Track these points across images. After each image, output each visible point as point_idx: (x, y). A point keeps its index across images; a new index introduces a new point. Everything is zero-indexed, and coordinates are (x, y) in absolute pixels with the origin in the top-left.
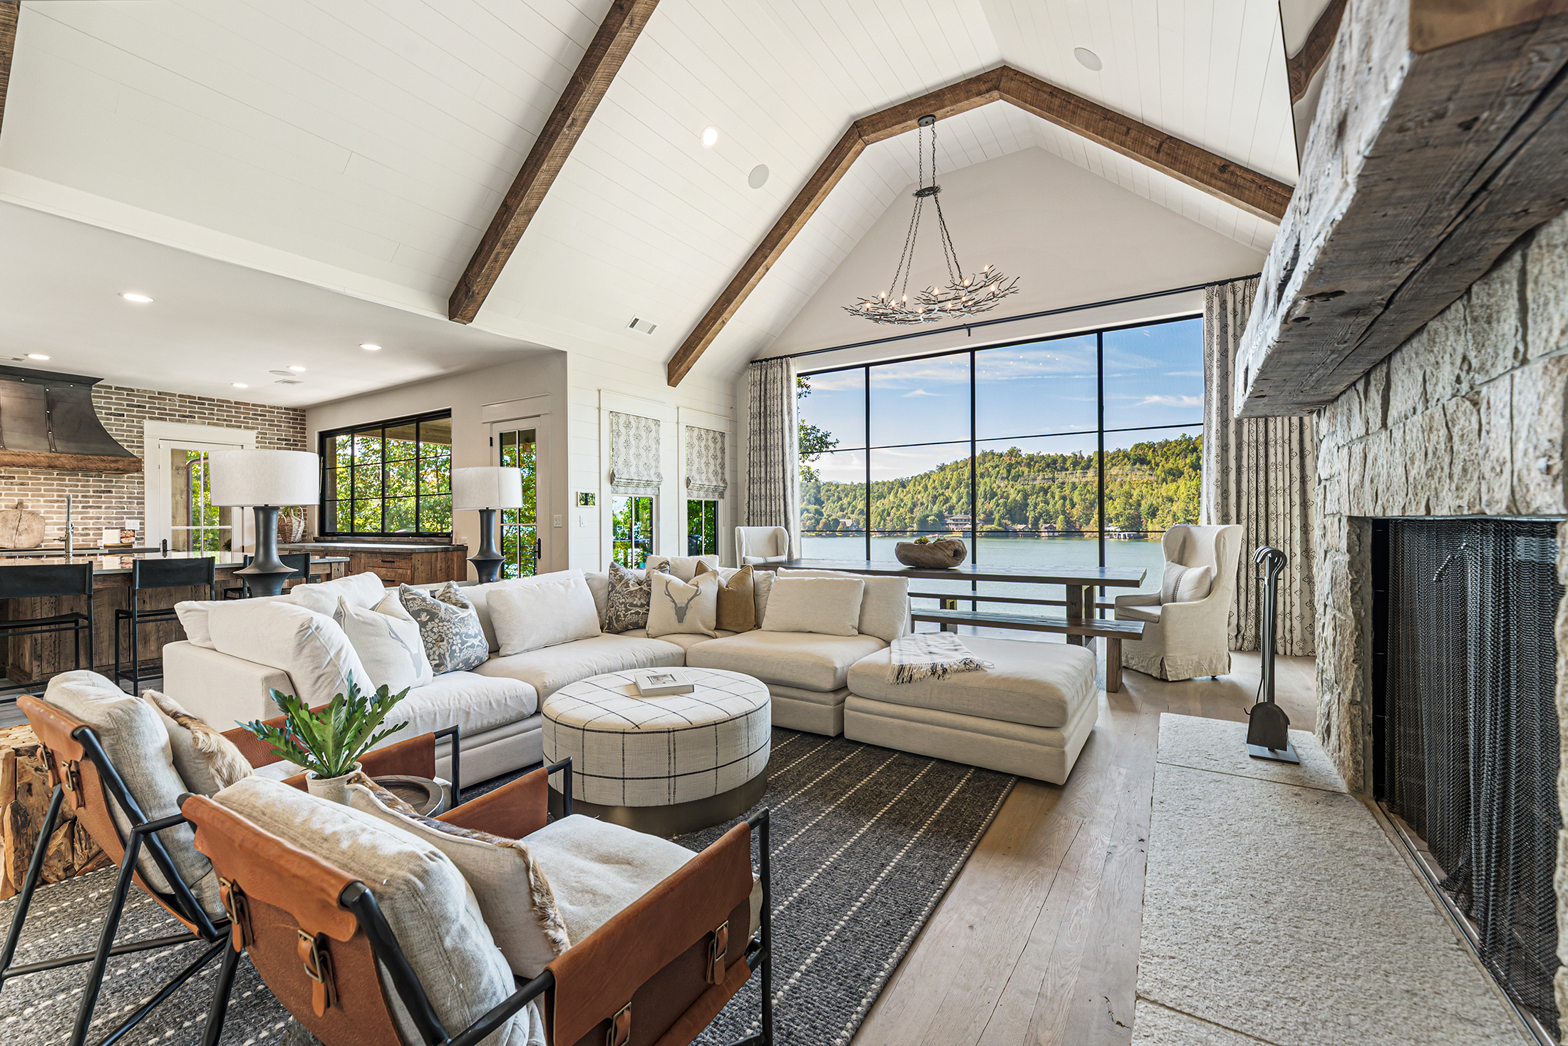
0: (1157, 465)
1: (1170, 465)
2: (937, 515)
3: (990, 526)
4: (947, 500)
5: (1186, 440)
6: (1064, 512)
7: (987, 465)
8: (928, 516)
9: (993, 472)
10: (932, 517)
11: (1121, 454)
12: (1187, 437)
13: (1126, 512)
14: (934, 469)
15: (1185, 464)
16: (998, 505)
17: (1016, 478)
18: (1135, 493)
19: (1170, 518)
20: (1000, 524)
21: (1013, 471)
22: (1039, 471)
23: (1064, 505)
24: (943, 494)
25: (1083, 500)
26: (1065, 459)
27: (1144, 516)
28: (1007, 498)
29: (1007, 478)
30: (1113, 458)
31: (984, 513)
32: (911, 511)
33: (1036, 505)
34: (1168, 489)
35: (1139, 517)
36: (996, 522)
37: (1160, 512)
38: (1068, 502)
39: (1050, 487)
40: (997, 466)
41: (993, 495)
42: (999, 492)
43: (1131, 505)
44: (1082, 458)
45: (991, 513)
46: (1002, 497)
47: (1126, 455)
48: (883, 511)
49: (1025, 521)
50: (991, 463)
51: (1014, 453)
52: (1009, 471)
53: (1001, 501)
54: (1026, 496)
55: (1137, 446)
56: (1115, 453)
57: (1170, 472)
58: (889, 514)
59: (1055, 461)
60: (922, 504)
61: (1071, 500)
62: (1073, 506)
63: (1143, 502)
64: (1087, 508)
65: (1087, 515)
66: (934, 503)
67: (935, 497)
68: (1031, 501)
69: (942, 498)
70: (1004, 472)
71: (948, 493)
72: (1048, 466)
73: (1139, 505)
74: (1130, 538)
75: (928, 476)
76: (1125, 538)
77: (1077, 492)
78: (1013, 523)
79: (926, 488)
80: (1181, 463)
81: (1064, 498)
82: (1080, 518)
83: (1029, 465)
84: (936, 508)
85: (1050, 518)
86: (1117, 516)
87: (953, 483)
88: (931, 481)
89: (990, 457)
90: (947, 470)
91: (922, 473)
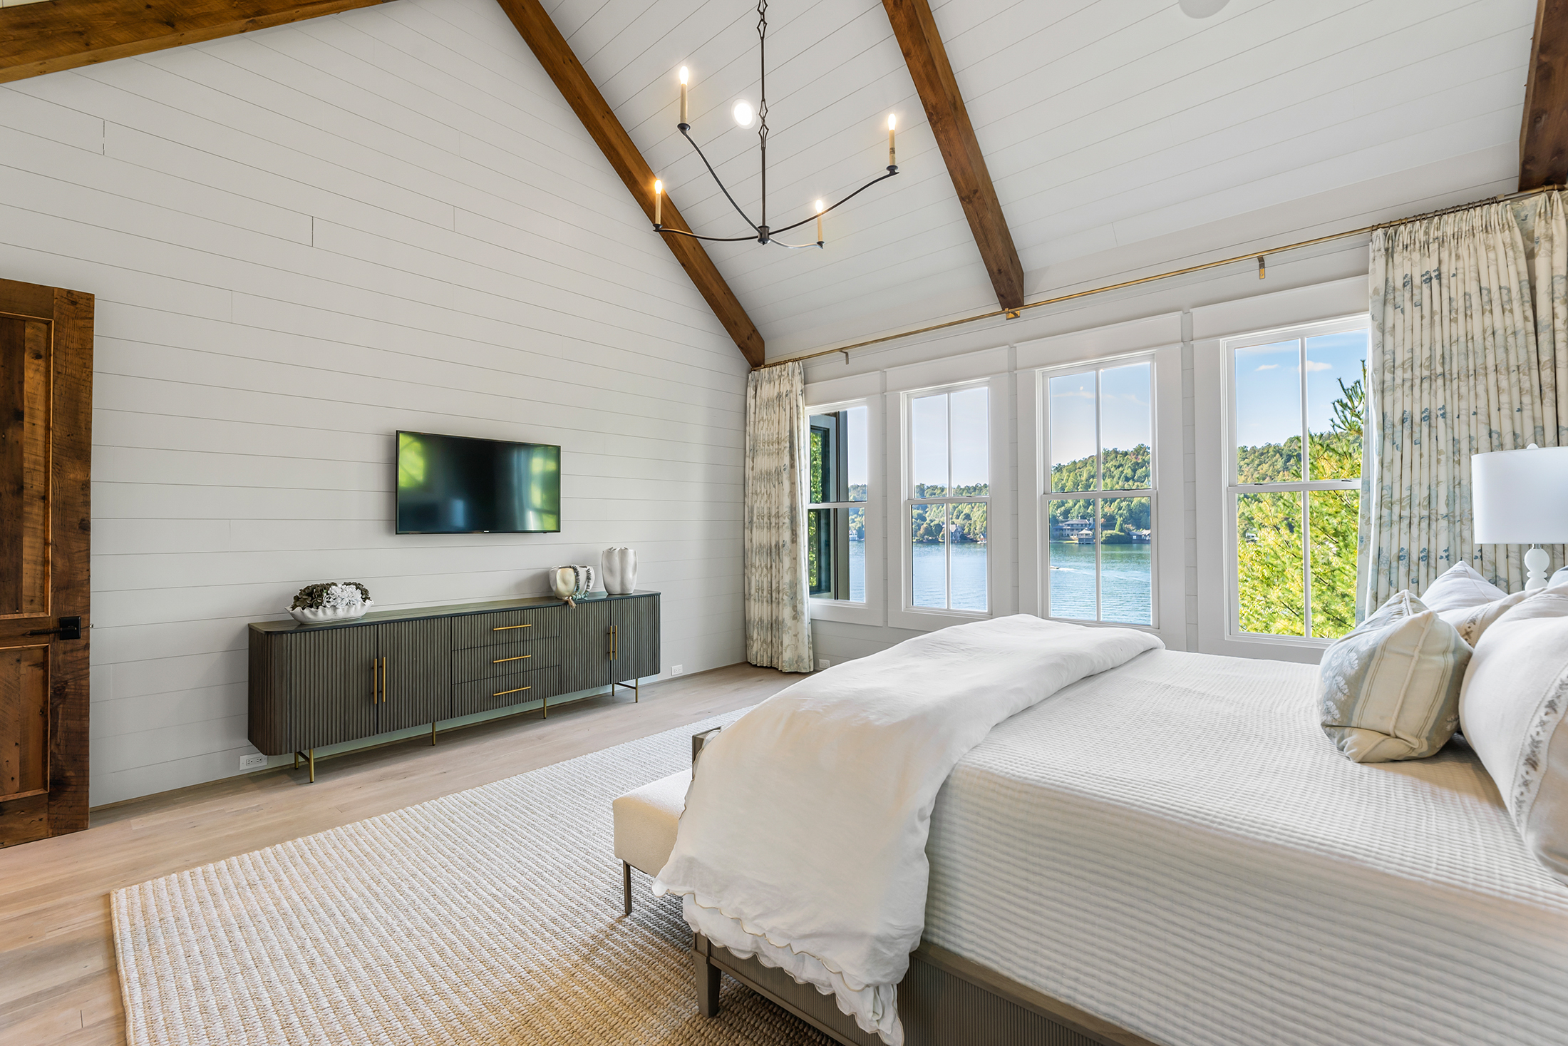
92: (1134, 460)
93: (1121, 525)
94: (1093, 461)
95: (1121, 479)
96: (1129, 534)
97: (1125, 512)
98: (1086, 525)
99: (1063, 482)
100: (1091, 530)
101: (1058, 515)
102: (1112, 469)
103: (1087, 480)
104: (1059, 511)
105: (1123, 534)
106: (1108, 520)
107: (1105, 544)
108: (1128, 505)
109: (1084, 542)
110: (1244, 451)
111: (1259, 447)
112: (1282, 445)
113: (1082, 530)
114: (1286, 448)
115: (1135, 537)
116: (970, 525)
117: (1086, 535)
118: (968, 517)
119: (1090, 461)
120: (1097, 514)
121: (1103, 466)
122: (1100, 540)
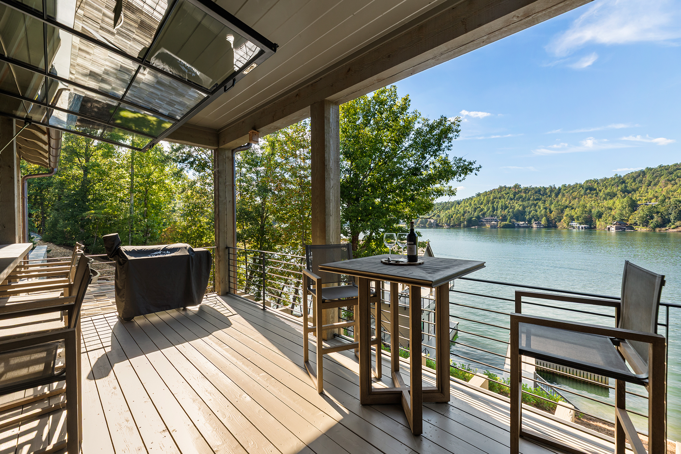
0: (600, 191)
1: (608, 190)
2: (476, 217)
3: (505, 223)
4: (482, 210)
5: (617, 177)
6: (546, 216)
7: (503, 193)
8: (472, 218)
9: (506, 196)
10: (474, 218)
11: (578, 186)
12: (619, 175)
13: (583, 215)
14: (474, 195)
15: (618, 190)
16: (509, 212)
17: (518, 199)
18: (588, 205)
19: (610, 218)
20: (510, 222)
21: (517, 196)
22: (531, 195)
23: (546, 212)
24: (479, 207)
25: (557, 209)
26: (545, 189)
27: (594, 217)
28: (514, 209)
29: (514, 199)
30: (574, 188)
31: (501, 216)
32: (463, 215)
33: (530, 213)
34: (609, 203)
35: (591, 217)
36: (508, 221)
37: (604, 215)
38: (548, 210)
39: (537, 203)
40: (508, 193)
41: (506, 207)
42: (509, 205)
43: (586, 212)
44: (555, 188)
45: (506, 216)
46: (511, 208)
47: (581, 186)
48: (449, 215)
49: (524, 220)
50: (505, 192)
51: (517, 186)
52: (515, 196)
53: (511, 210)
54: (524, 208)
55: (587, 181)
56: (574, 185)
57: (608, 194)
58: (452, 217)
59: (539, 190)
60: (469, 212)
61: (550, 209)
62: (551, 212)
63: (593, 210)
64: (559, 214)
65: (559, 217)
66: (475, 211)
67: (475, 209)
68: (527, 210)
69: (479, 209)
70: (512, 196)
71: (482, 206)
72: (536, 193)
73: (591, 211)
74: (586, 229)
75: (471, 199)
76: (583, 229)
77: (553, 206)
78: (518, 221)
79: (470, 204)
80: (615, 190)
81: (546, 208)
82: (555, 218)
83: (525, 192)
84: (476, 214)
85: (537, 219)
86: (578, 217)
87: (485, 201)
88: (473, 201)
89: (504, 189)
90: (481, 196)
91: (468, 197)
92: (514, 191)
93: (510, 219)
95: (509, 199)
96: (513, 224)
97: (511, 214)
98: (493, 219)
100: (496, 222)
101: (480, 215)
102: (504, 195)
103: (493, 200)
104: (480, 213)
105: (511, 223)
106: (503, 217)
107: (502, 228)
108: (513, 211)
109: (493, 227)
110: (565, 187)
111: (572, 184)
112: (583, 183)
113: (492, 222)
114: (585, 185)
115: (516, 225)
116: (440, 219)
117: (494, 224)
118: (439, 216)
119: (493, 191)
120: (498, 214)
121: (500, 194)
122: (500, 226)
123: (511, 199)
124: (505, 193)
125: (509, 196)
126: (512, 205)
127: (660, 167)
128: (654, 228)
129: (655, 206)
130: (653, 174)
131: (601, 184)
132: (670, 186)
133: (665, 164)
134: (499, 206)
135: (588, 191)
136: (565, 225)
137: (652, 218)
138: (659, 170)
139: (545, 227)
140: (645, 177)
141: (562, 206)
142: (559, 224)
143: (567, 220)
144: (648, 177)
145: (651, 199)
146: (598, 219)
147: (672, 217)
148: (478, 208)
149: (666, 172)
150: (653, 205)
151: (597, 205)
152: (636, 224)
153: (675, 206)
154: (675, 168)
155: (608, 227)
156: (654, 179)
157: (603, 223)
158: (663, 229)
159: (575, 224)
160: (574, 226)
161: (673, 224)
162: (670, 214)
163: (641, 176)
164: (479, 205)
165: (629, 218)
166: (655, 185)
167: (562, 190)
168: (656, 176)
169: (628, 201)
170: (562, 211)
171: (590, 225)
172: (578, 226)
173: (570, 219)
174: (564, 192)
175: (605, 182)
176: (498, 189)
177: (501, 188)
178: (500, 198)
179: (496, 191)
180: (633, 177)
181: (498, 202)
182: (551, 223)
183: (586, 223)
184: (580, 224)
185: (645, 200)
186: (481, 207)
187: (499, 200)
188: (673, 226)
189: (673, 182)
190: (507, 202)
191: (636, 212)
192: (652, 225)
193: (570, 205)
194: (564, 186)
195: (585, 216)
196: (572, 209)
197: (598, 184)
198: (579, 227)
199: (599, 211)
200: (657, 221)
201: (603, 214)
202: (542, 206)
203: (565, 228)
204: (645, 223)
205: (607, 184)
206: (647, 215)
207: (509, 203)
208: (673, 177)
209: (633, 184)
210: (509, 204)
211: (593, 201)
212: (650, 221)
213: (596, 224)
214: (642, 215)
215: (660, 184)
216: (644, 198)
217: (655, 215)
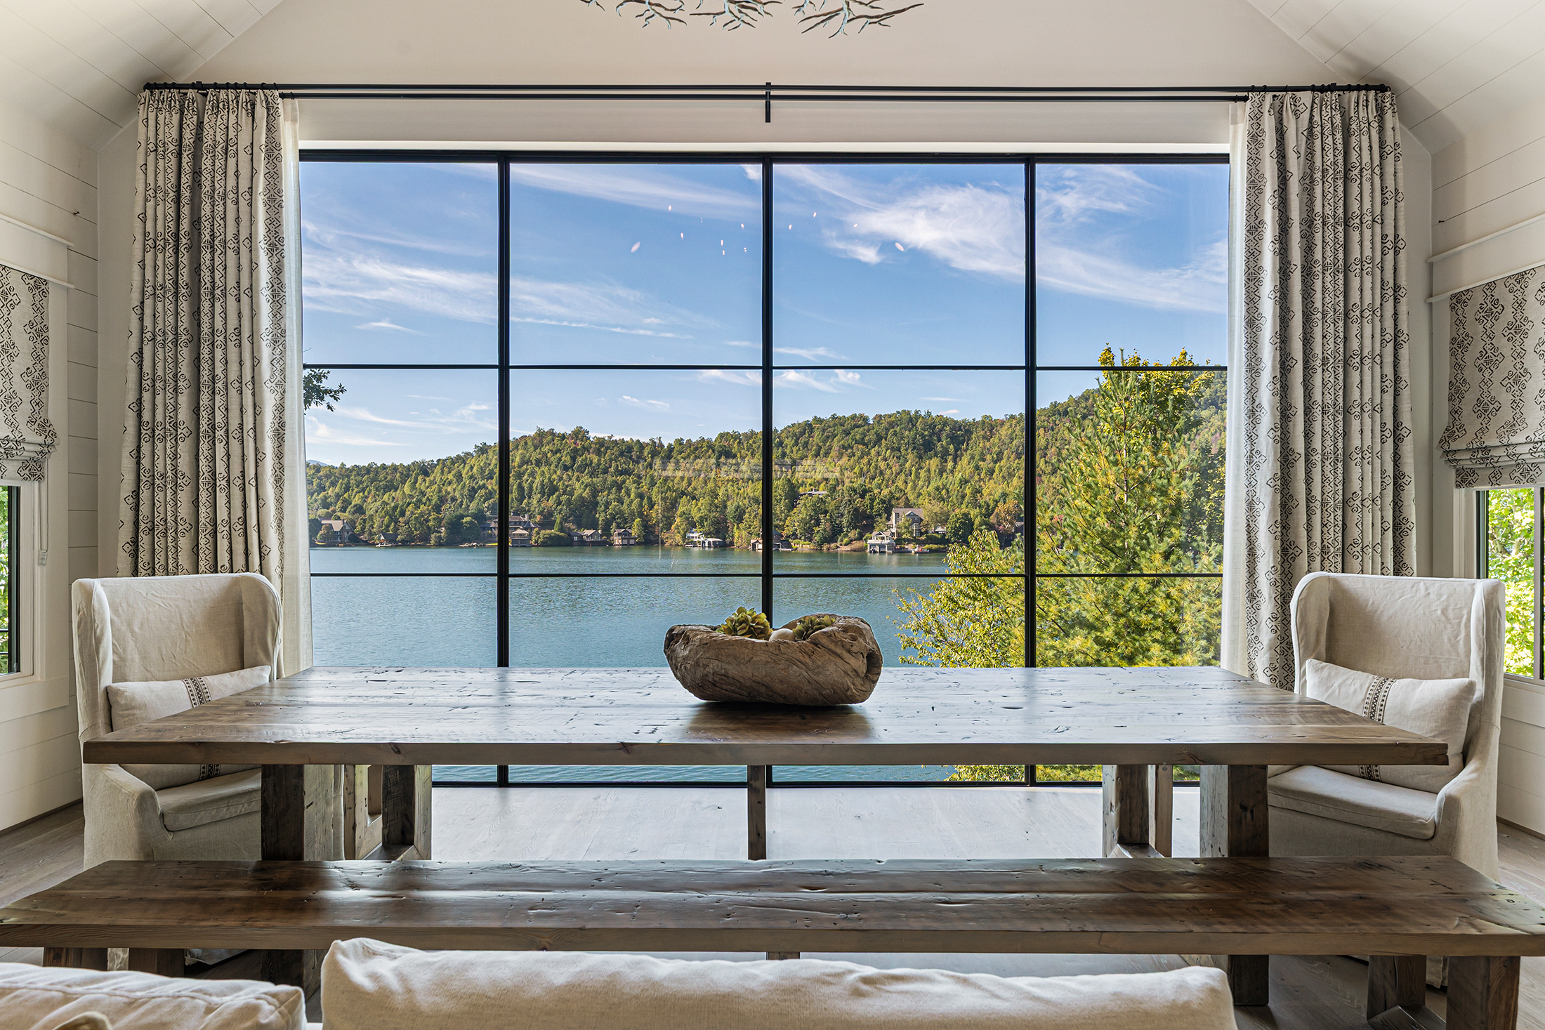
2: (474, 516)
3: (548, 531)
6: (641, 515)
7: (545, 449)
8: (462, 517)
9: (553, 459)
10: (469, 519)
11: (705, 444)
13: (712, 515)
14: (471, 450)
16: (559, 504)
17: (582, 469)
18: (721, 492)
19: (757, 522)
20: (561, 530)
21: (579, 459)
22: (611, 460)
23: (641, 505)
24: (484, 486)
25: (663, 499)
26: (642, 446)
27: (730, 520)
28: (571, 494)
29: (571, 467)
30: (696, 449)
31: (541, 513)
32: (437, 508)
33: (607, 504)
35: (725, 520)
36: (556, 526)
37: (747, 515)
38: (645, 500)
39: (624, 482)
40: (558, 451)
41: (554, 489)
42: (560, 485)
43: (717, 507)
44: (661, 445)
45: (551, 514)
46: (564, 492)
47: (710, 446)
48: (395, 508)
49: (594, 525)
50: (550, 446)
51: (580, 434)
52: (574, 459)
53: (564, 498)
54: (595, 492)
55: (722, 436)
56: (698, 442)
58: (403, 514)
59: (630, 448)
60: (454, 499)
61: (650, 498)
62: (651, 506)
63: (729, 503)
64: (668, 510)
65: (668, 518)
66: (471, 498)
67: (473, 491)
68: (601, 498)
69: (483, 491)
70: (566, 459)
72: (622, 454)
73: (725, 507)
74: (715, 547)
75: (462, 460)
76: (710, 547)
77: (655, 489)
78: (579, 527)
79: (459, 476)
81: (641, 496)
82: (660, 521)
83: (598, 452)
84: (473, 505)
85: (624, 522)
86: (702, 519)
88: (467, 467)
89: (549, 438)
90: (490, 453)
91: (453, 455)
92: (573, 446)
93: (561, 523)
94: (526, 443)
95: (559, 467)
96: (569, 535)
97: (565, 507)
98: (520, 523)
99: (491, 467)
100: (526, 529)
101: (486, 509)
102: (549, 455)
103: (520, 467)
104: (486, 505)
105: (562, 534)
106: (545, 517)
107: (543, 546)
108: (569, 500)
109: (519, 545)
110: (681, 444)
111: (694, 440)
112: (714, 440)
113: (516, 529)
114: (717, 444)
115: (576, 538)
116: (365, 521)
117: (521, 535)
118: (360, 510)
119: (522, 443)
120: (532, 509)
121: (538, 451)
122: (536, 542)
123: (566, 468)
124: (552, 451)
125: (560, 459)
126: (566, 483)
127: (834, 417)
128: (820, 545)
129: (822, 499)
130: (824, 430)
131: (745, 445)
132: (845, 458)
133: (840, 414)
134: (534, 486)
135: (723, 459)
136: (678, 538)
137: (818, 523)
138: (831, 424)
139: (638, 544)
140: (812, 437)
141: (675, 491)
142: (667, 535)
143: (682, 527)
144: (816, 438)
145: (819, 483)
146: (738, 524)
147: (845, 524)
148: (480, 488)
149: (840, 429)
150: (820, 496)
151: (736, 491)
152: (795, 536)
153: (850, 501)
154: (853, 423)
155: (752, 541)
156: (824, 442)
157: (744, 533)
158: (833, 545)
159: (696, 535)
160: (695, 540)
161: (846, 535)
162: (842, 515)
163: (807, 435)
164: (483, 479)
165: (784, 521)
166: (827, 454)
167: (674, 453)
168: (828, 437)
169: (783, 486)
170: (674, 505)
171: (724, 538)
172: (702, 539)
173: (689, 523)
174: (679, 457)
175: (751, 442)
176: (534, 438)
177: (541, 434)
178: (538, 463)
179: (530, 443)
180: (795, 435)
181: (533, 474)
182: (652, 533)
183: (716, 534)
184: (707, 534)
185: (811, 485)
186: (490, 487)
187: (537, 469)
188: (846, 540)
189: (850, 451)
190: (554, 476)
191: (795, 510)
192: (817, 538)
193: (690, 489)
194: (679, 442)
195: (714, 517)
196: (694, 498)
197: (739, 443)
198: (704, 542)
199: (738, 507)
200: (825, 530)
201: (745, 512)
202: (633, 490)
203: (677, 545)
204: (809, 535)
205: (754, 445)
206: (811, 517)
207: (561, 478)
208: (850, 441)
209: (795, 449)
210: (560, 481)
211: (731, 483)
212: (817, 529)
213: (733, 537)
214: (804, 516)
215: (833, 453)
216: (810, 481)
217: (822, 516)
